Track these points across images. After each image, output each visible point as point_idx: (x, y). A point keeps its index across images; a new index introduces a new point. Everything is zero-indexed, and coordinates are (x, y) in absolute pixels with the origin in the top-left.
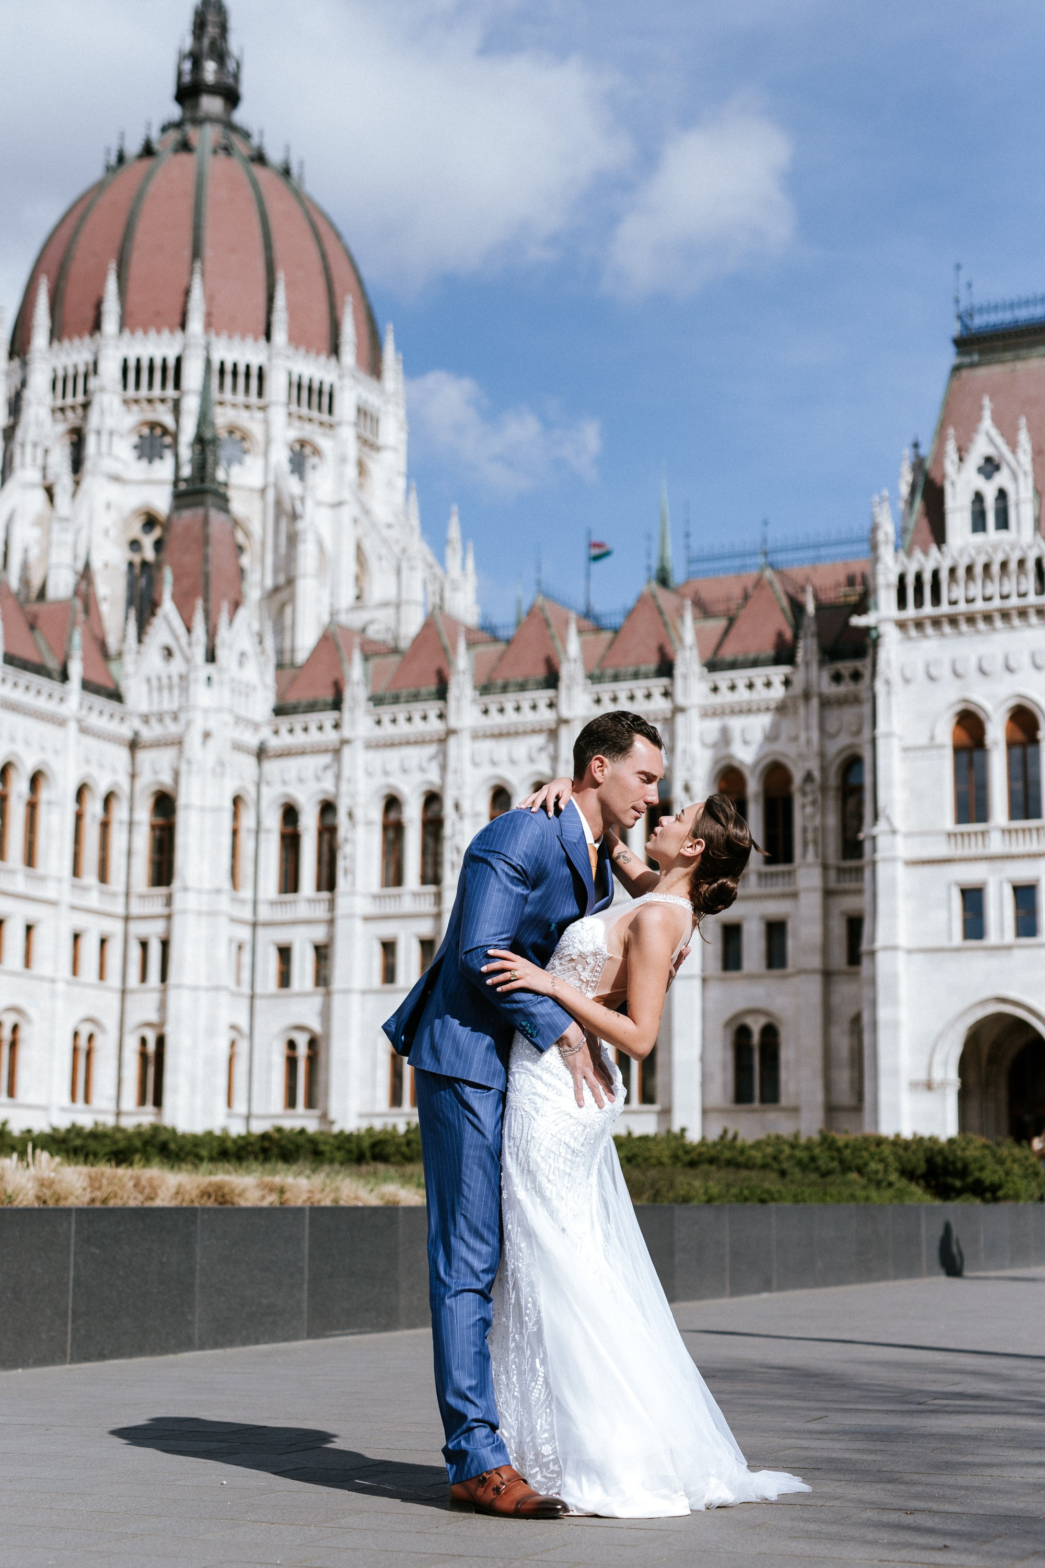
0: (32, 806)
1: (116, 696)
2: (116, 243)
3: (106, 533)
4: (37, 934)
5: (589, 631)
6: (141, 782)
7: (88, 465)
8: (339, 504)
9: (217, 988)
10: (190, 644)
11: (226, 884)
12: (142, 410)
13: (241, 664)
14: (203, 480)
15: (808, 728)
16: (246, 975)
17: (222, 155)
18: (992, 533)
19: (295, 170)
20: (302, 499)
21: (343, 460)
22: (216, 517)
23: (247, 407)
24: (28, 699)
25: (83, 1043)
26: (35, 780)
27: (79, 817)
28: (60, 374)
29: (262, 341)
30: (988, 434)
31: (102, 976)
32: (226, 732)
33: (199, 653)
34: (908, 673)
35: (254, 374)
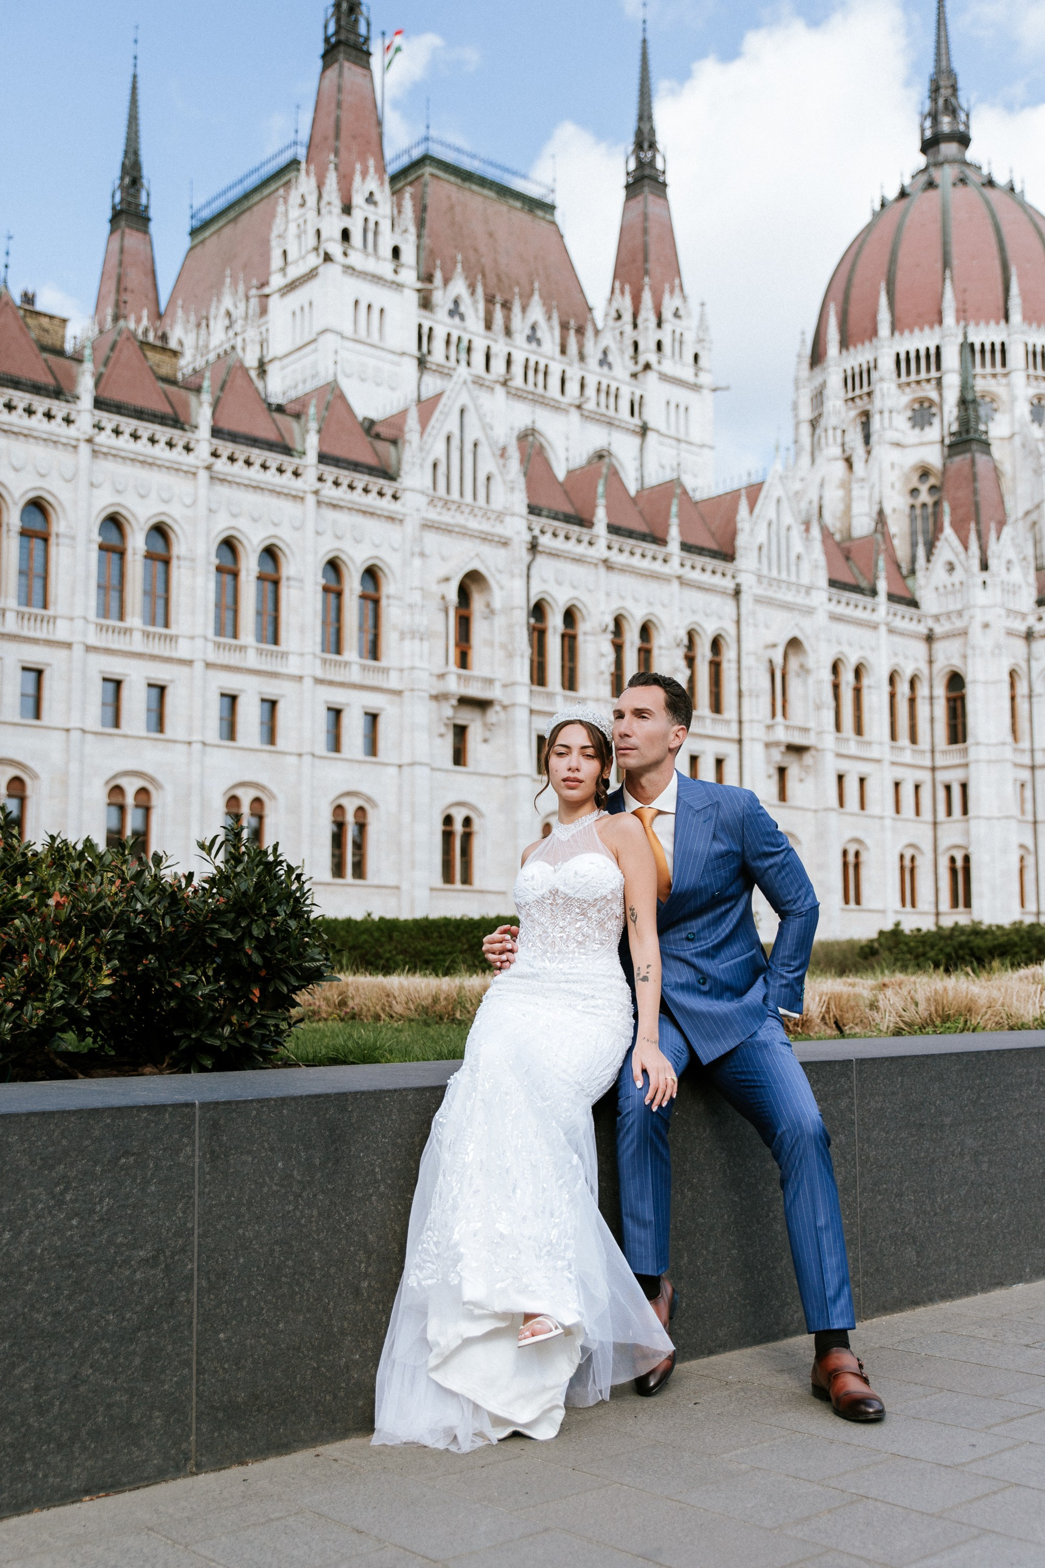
0: (858, 691)
1: (913, 603)
2: (885, 269)
3: (893, 486)
4: (868, 785)
6: (937, 666)
7: (874, 439)
9: (1007, 817)
10: (968, 557)
11: (1009, 739)
12: (914, 391)
13: (1008, 569)
14: (968, 432)
16: (1029, 807)
17: (960, 185)
19: (1018, 189)
22: (980, 458)
23: (994, 376)
24: (849, 611)
25: (907, 863)
26: (859, 671)
27: (892, 696)
28: (849, 373)
29: (1003, 322)
31: (918, 813)
32: (1001, 623)
33: (975, 563)
35: (998, 348)
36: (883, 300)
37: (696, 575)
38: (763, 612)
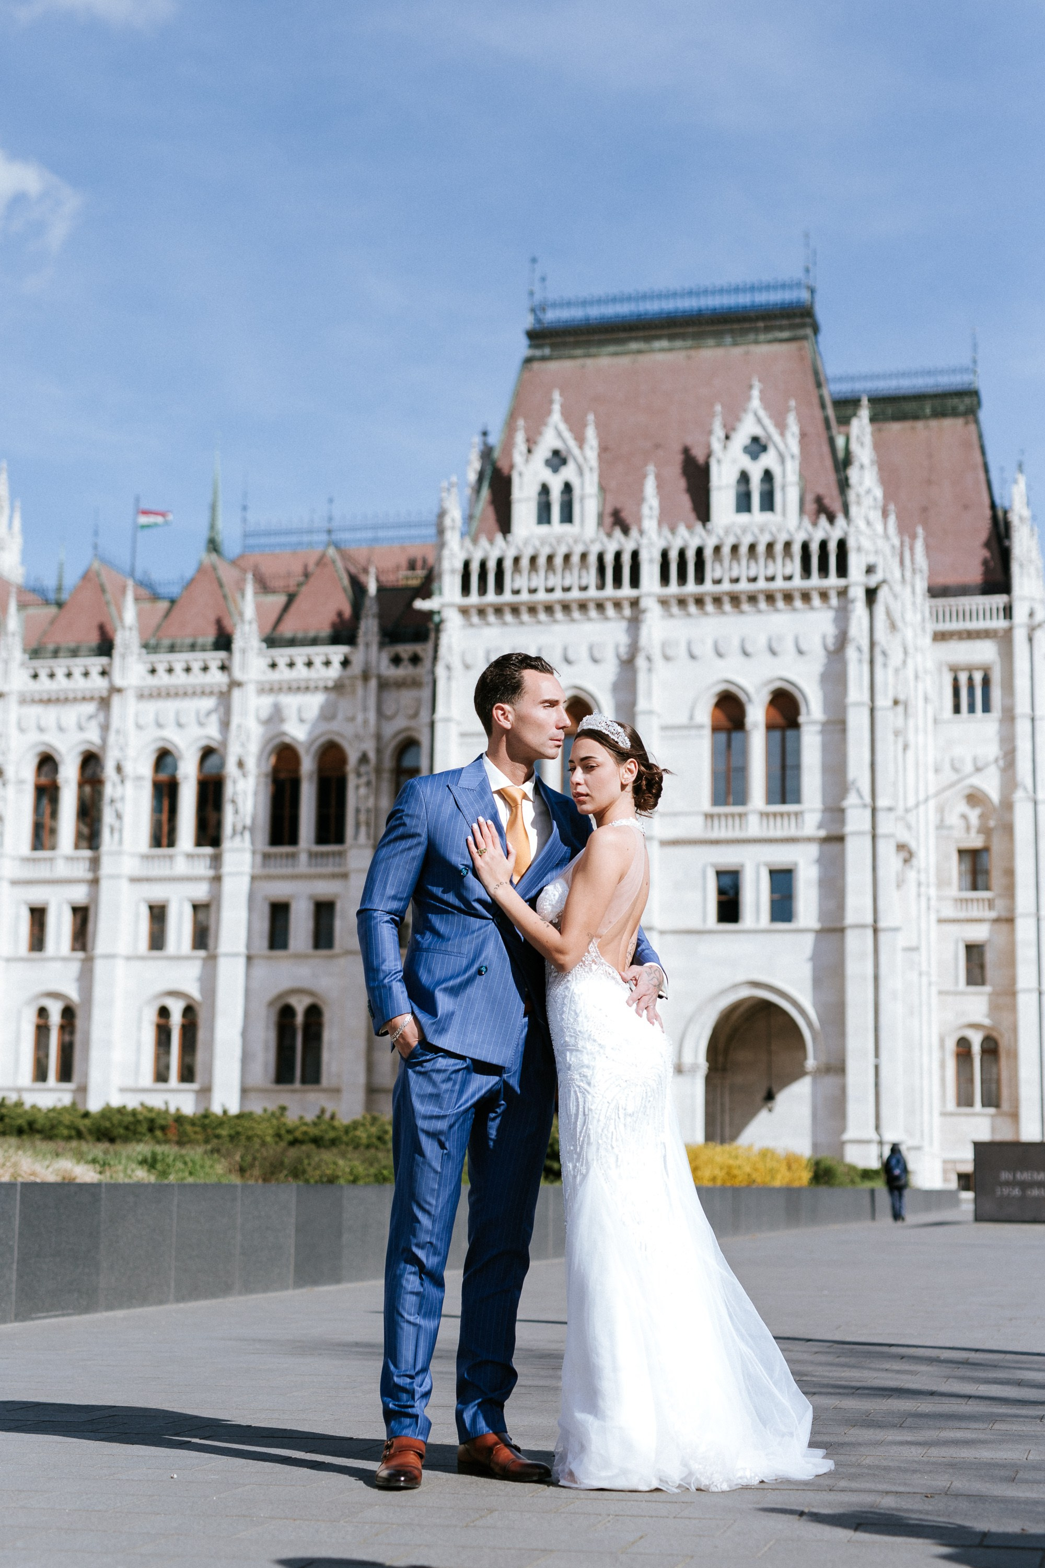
5: (145, 599)
15: (365, 709)
18: (557, 526)
30: (556, 428)
34: (469, 660)
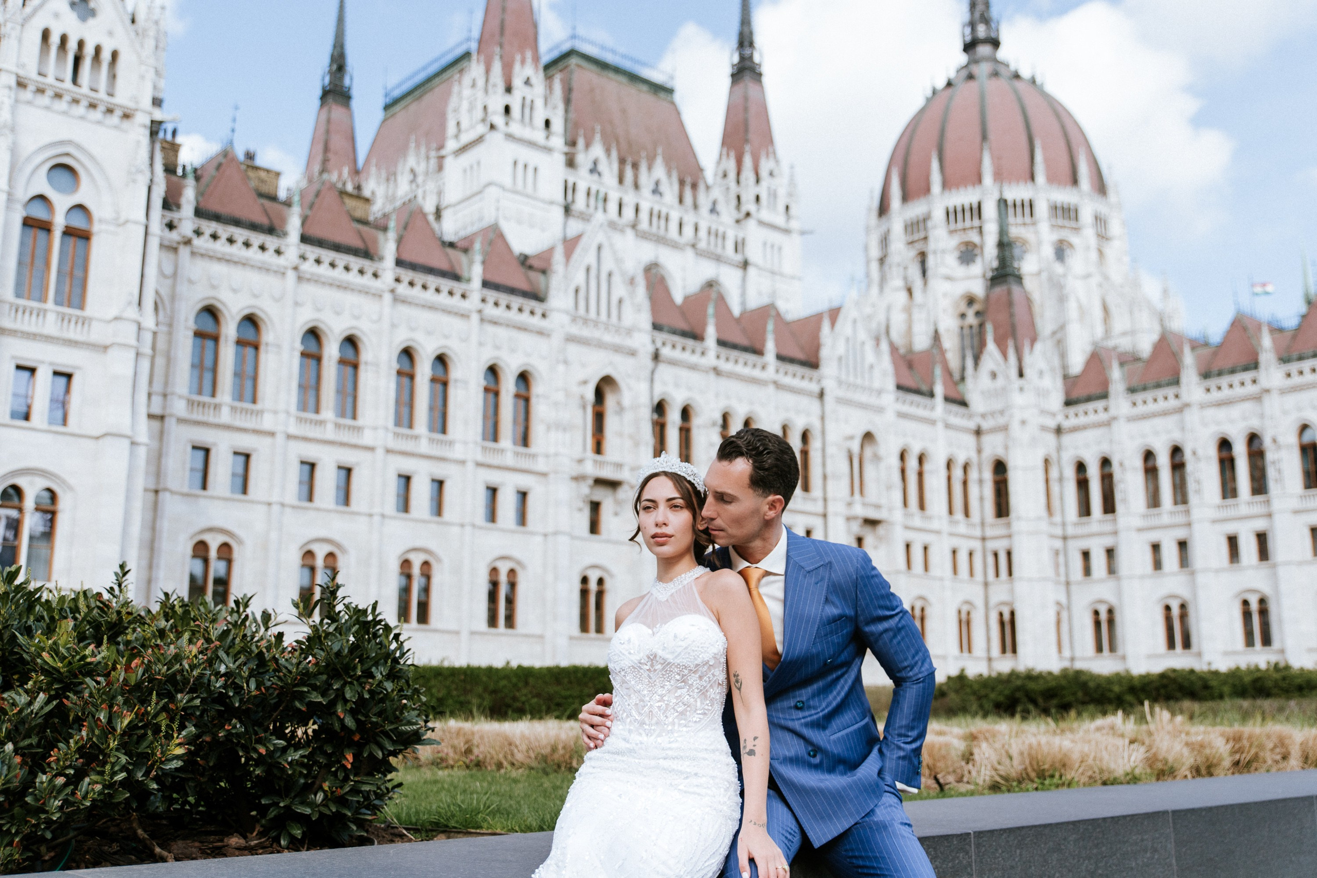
0: (920, 475)
1: (963, 404)
2: (936, 141)
3: (945, 311)
4: (931, 551)
5: (1276, 336)
6: (984, 456)
7: (930, 273)
8: (1087, 276)
9: (1044, 579)
10: (1007, 367)
11: (1045, 514)
12: (960, 236)
13: (1040, 377)
14: (1004, 268)
16: (1062, 570)
17: (994, 78)
19: (1039, 80)
20: (1065, 276)
21: (1087, 248)
22: (1015, 289)
23: (1024, 224)
24: (913, 410)
25: (964, 616)
26: (921, 459)
27: (949, 479)
28: (909, 221)
29: (1029, 184)
31: (972, 574)
32: (1036, 420)
33: (1014, 372)
35: (1027, 204)
36: (935, 165)
37: (787, 380)
38: (843, 411)
